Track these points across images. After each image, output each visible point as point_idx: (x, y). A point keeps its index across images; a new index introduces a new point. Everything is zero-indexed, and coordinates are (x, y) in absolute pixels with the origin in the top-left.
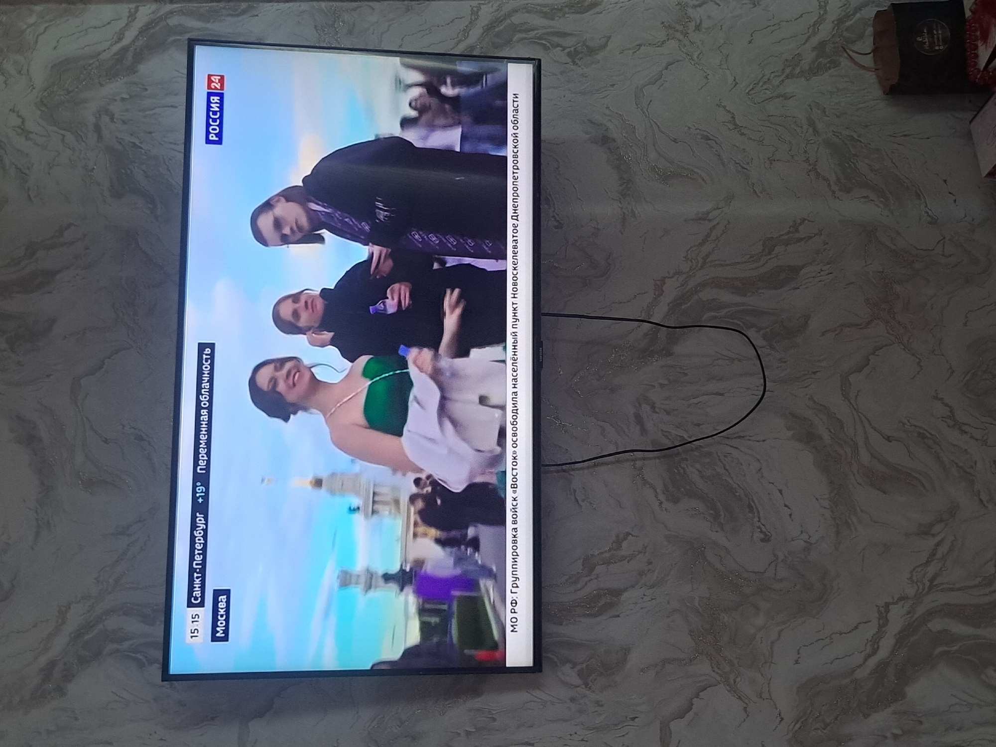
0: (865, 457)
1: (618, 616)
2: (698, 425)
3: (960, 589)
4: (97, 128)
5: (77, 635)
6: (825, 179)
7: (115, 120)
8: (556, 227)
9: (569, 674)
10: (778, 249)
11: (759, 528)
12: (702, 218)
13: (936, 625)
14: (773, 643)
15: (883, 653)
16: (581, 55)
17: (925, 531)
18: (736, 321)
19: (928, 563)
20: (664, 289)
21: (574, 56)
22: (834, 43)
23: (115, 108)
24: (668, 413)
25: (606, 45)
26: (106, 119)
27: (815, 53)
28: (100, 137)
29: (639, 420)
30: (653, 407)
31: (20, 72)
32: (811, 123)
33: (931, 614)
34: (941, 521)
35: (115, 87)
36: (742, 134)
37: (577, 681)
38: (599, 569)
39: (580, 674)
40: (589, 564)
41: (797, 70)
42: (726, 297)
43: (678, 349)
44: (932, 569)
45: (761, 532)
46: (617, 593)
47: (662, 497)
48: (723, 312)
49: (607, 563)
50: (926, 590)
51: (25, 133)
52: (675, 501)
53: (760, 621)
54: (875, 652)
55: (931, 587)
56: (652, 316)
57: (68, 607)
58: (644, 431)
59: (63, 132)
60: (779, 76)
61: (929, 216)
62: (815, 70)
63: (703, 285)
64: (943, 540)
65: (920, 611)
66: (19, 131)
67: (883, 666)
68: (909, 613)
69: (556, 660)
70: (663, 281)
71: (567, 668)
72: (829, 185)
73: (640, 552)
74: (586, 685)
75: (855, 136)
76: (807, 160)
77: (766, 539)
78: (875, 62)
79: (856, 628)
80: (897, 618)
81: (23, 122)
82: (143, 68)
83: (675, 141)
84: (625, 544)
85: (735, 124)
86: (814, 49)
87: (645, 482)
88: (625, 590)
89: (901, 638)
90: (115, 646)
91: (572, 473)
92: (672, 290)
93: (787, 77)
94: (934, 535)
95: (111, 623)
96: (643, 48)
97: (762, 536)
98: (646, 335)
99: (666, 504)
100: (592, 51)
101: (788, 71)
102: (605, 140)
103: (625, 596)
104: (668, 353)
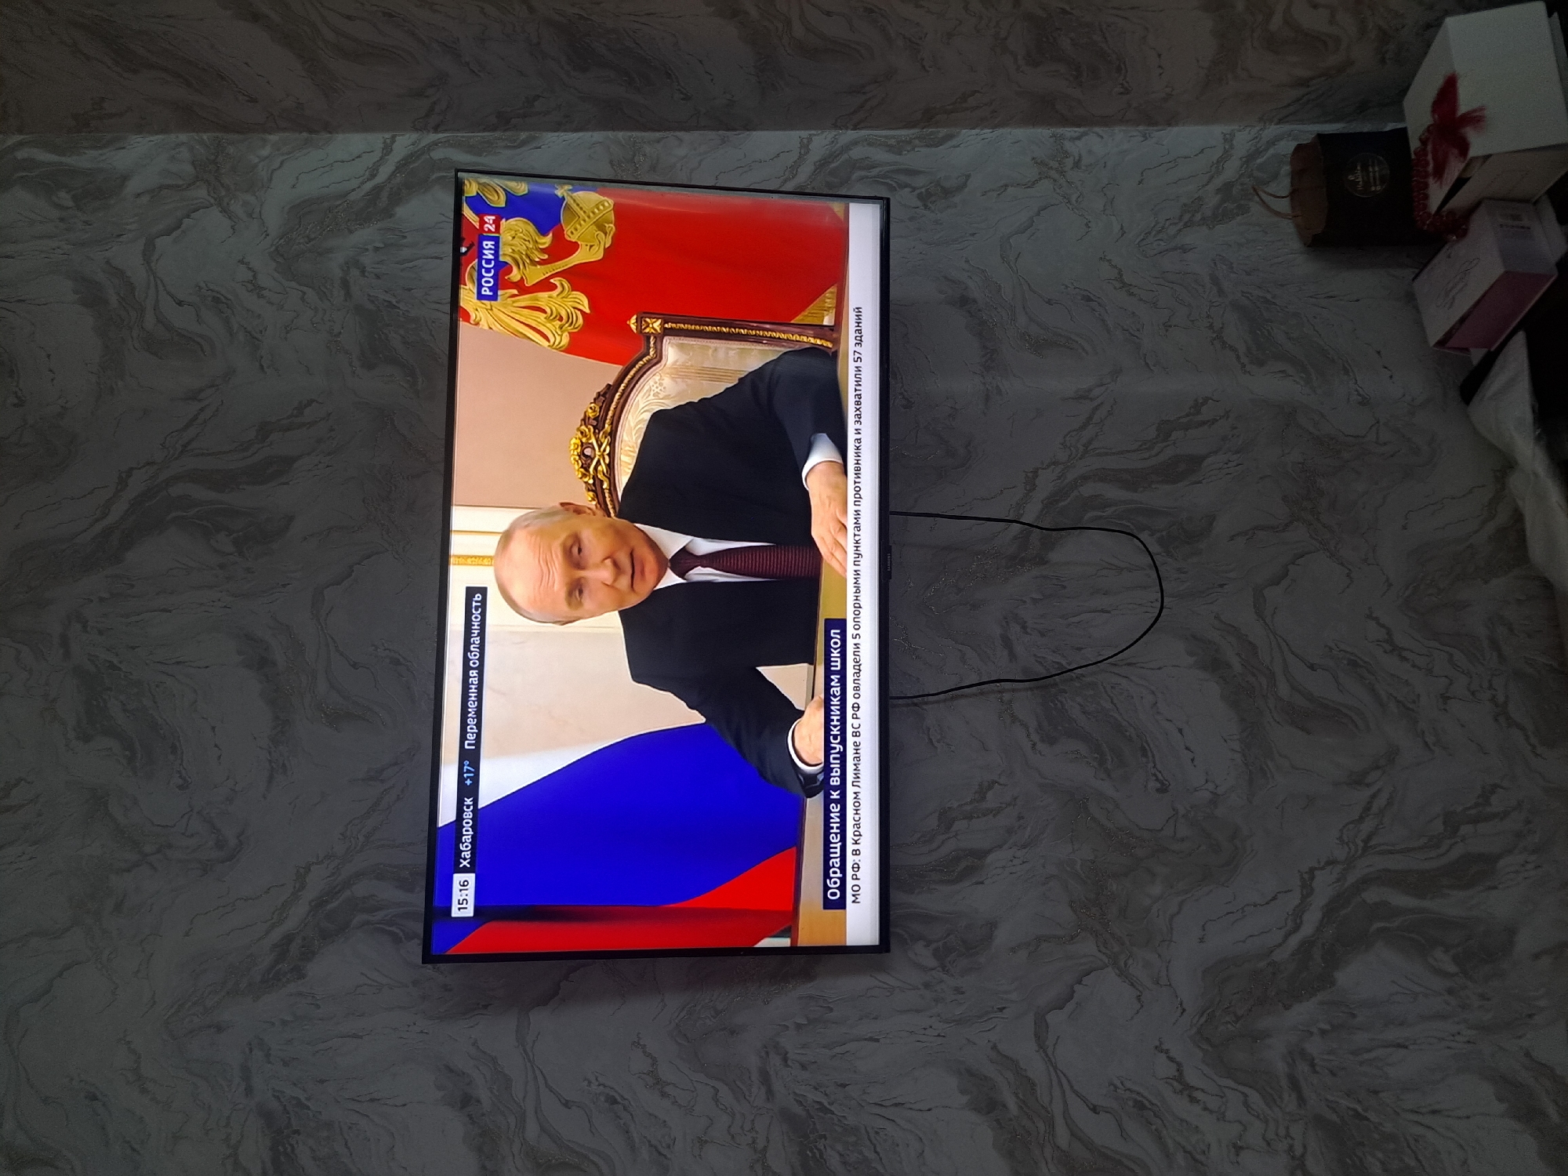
0: (1284, 689)
1: (982, 883)
2: (1079, 649)
3: (1400, 852)
4: (345, 284)
5: (319, 903)
6: (1233, 349)
7: (366, 274)
8: (905, 407)
9: (922, 954)
10: (1175, 435)
11: (1155, 775)
12: (1082, 396)
13: (1372, 895)
14: (1172, 917)
15: (1307, 930)
16: (933, 199)
17: (1358, 780)
18: (1124, 522)
19: (1361, 819)
20: (1037, 483)
21: (925, 198)
22: (1242, 184)
23: (367, 260)
24: (1043, 635)
25: (965, 185)
26: (355, 272)
27: (1219, 197)
28: (348, 295)
29: (1007, 643)
30: (1024, 627)
31: (250, 215)
32: (1215, 281)
33: (1365, 882)
34: (1378, 768)
35: (366, 235)
36: (1132, 294)
37: (932, 962)
38: (959, 825)
39: (936, 954)
40: (946, 819)
41: (1198, 216)
42: (1112, 492)
43: (1054, 556)
44: (1367, 826)
45: (1157, 779)
46: (981, 854)
47: (1035, 737)
48: (1109, 511)
49: (969, 817)
50: (1360, 852)
51: (255, 288)
52: (1051, 741)
53: (1156, 890)
54: (1297, 928)
55: (1365, 849)
56: (1022, 515)
57: (308, 869)
58: (1013, 656)
59: (302, 288)
60: (1176, 224)
61: (1360, 395)
62: (1220, 216)
63: (1085, 478)
64: (1379, 790)
65: (1351, 879)
66: (250, 287)
67: (1307, 945)
68: (1338, 880)
69: (906, 936)
70: (1035, 472)
71: (919, 947)
72: (1238, 357)
73: (1008, 805)
74: (943, 967)
75: (1269, 297)
76: (1211, 327)
77: (1163, 789)
78: (1293, 208)
79: (1274, 898)
80: (1325, 887)
81: (255, 276)
82: (401, 211)
83: (1049, 302)
84: (990, 795)
85: (1122, 281)
86: (1218, 191)
87: (1014, 719)
88: (989, 852)
89: (1330, 910)
90: (365, 917)
91: (925, 707)
92: (1046, 483)
93: (1186, 225)
94: (1368, 785)
95: (361, 889)
96: (1010, 189)
97: (1158, 785)
98: (1015, 538)
99: (1040, 746)
100: (947, 193)
101: (1187, 217)
102: (964, 302)
103: (990, 858)
104: (1042, 561)
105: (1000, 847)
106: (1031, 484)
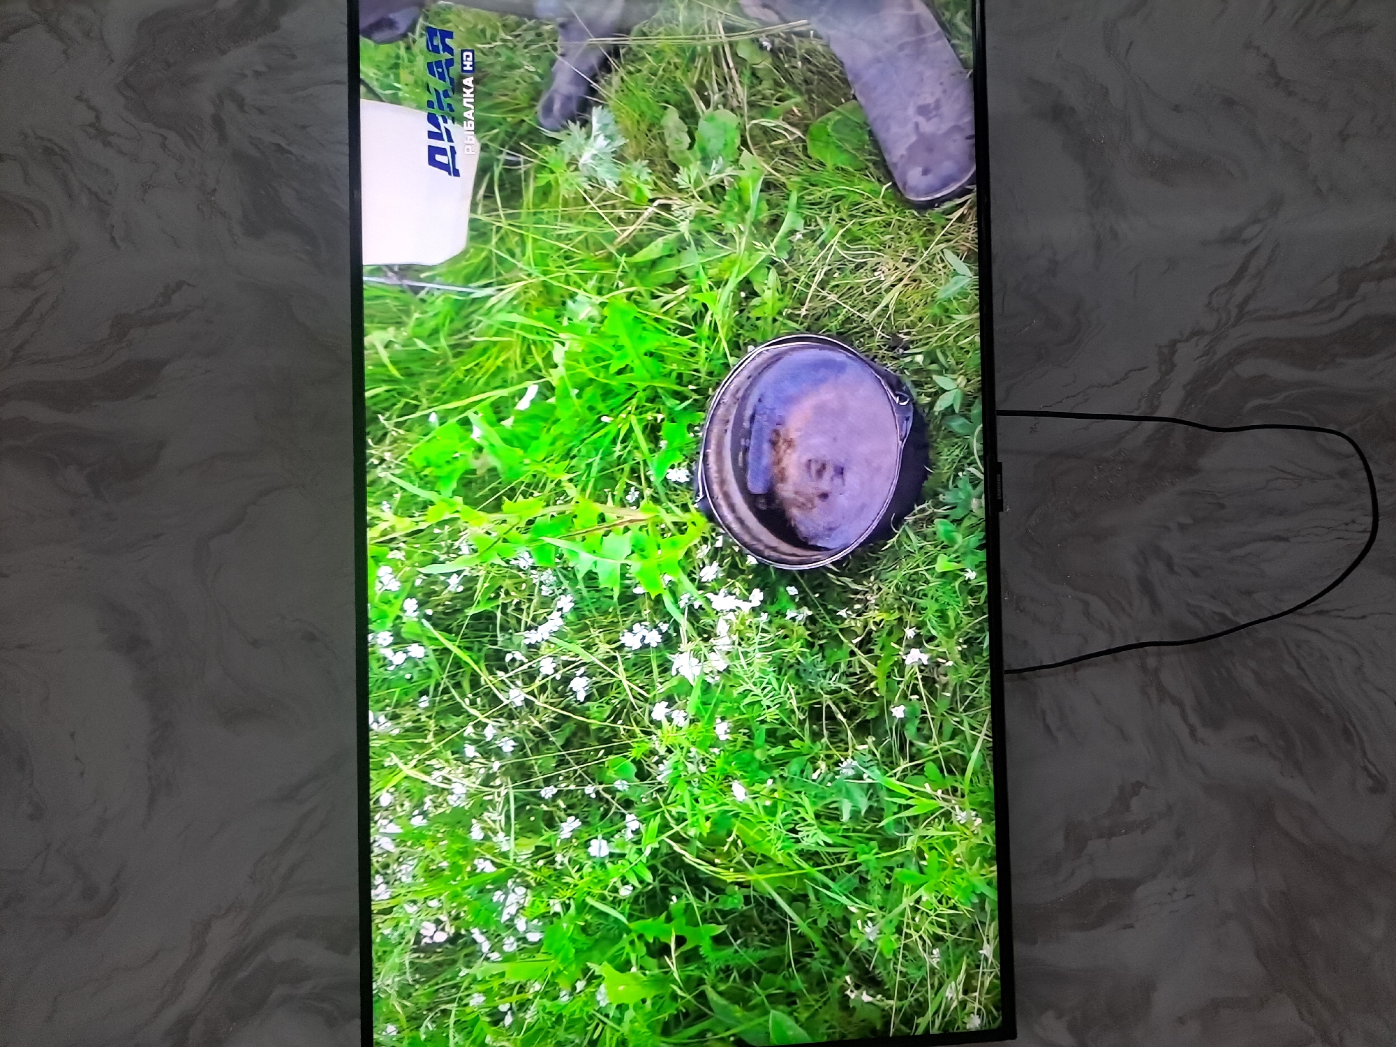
1: (1131, 926)
42: (1282, 371)
43: (1206, 462)
47: (1194, 719)
99: (1202, 732)
105: (1154, 876)
106: (1167, 361)
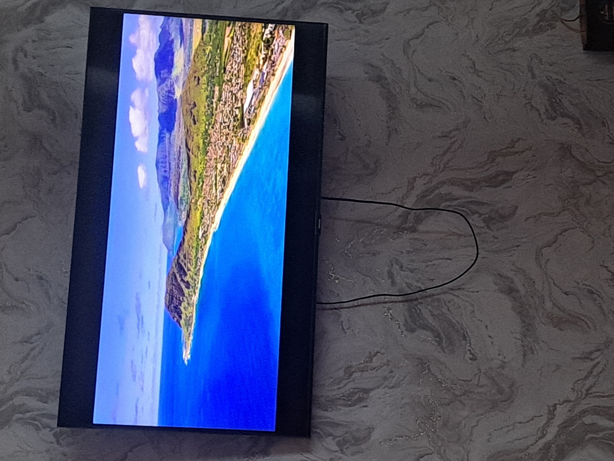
0: (548, 305)
1: (366, 406)
2: (431, 279)
3: (607, 397)
6: (537, 110)
7: (28, 56)
8: (341, 139)
9: (331, 443)
10: (498, 159)
11: (469, 350)
12: (445, 136)
13: (588, 420)
14: (473, 427)
15: (549, 437)
16: (365, 17)
17: (587, 357)
19: (586, 378)
20: (415, 185)
21: (361, 17)
22: (552, 11)
23: (29, 48)
24: (411, 271)
25: (385, 9)
26: (21, 55)
27: (538, 18)
28: (17, 68)
29: (391, 275)
30: (401, 267)
32: (531, 69)
33: (584, 412)
34: (599, 350)
36: (480, 76)
37: (336, 448)
38: (356, 375)
39: (339, 444)
40: (349, 372)
41: (524, 30)
42: (458, 191)
43: (422, 227)
44: (588, 383)
45: (471, 353)
46: (367, 391)
47: (403, 328)
48: (455, 203)
49: (362, 371)
50: (583, 396)
52: (412, 331)
54: (543, 436)
55: (587, 394)
56: (405, 203)
58: (393, 283)
62: (537, 30)
63: (443, 183)
64: (598, 363)
65: (578, 410)
67: (547, 447)
68: (570, 411)
69: (322, 434)
70: (414, 179)
71: (329, 440)
72: (540, 114)
73: (385, 365)
74: (342, 451)
77: (474, 359)
79: (532, 419)
84: (375, 359)
85: (475, 69)
86: (538, 15)
88: (372, 389)
89: (564, 426)
91: (341, 310)
92: (420, 186)
93: (516, 36)
94: (592, 360)
96: (412, 12)
97: (471, 356)
98: (400, 216)
99: (405, 333)
100: (374, 13)
101: (517, 30)
102: (379, 79)
103: (372, 393)
104: (413, 230)
105: (378, 388)
106: (411, 185)
